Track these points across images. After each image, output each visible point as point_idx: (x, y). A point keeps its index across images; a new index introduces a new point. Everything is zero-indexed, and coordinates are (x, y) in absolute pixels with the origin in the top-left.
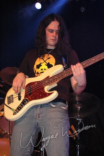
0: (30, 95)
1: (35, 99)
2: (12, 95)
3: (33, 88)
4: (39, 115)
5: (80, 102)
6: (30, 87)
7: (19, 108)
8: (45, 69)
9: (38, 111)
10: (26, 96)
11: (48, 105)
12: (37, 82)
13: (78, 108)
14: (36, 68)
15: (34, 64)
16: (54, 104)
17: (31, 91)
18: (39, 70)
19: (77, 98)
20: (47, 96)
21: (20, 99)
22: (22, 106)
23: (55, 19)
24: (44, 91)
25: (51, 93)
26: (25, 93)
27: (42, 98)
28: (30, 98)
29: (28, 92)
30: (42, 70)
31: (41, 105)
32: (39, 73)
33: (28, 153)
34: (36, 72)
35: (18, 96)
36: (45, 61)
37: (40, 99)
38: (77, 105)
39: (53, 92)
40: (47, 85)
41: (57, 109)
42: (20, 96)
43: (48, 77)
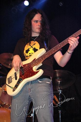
0: (23, 75)
1: (27, 77)
2: (11, 77)
3: (25, 69)
4: (30, 89)
5: (60, 77)
6: (23, 69)
7: (16, 86)
8: (32, 53)
9: (29, 86)
10: (20, 76)
11: (36, 81)
12: (28, 64)
13: (59, 82)
14: (25, 53)
15: (24, 50)
16: (41, 81)
17: (23, 72)
18: (28, 54)
19: (57, 74)
20: (35, 74)
21: (16, 79)
22: (18, 84)
23: (38, 12)
24: (33, 70)
25: (38, 72)
26: (20, 74)
27: (32, 76)
28: (23, 77)
29: (21, 73)
30: (30, 54)
31: (31, 81)
32: (28, 56)
33: (24, 118)
34: (26, 56)
35: (15, 77)
36: (32, 47)
37: (30, 77)
38: (58, 80)
39: (39, 71)
40: (34, 66)
41: (43, 84)
42: (16, 76)
43: (35, 59)
